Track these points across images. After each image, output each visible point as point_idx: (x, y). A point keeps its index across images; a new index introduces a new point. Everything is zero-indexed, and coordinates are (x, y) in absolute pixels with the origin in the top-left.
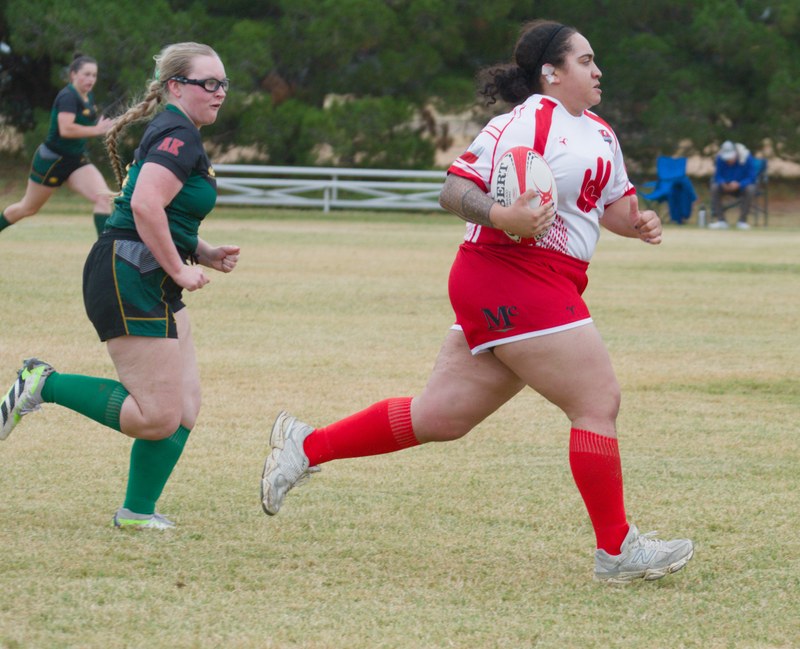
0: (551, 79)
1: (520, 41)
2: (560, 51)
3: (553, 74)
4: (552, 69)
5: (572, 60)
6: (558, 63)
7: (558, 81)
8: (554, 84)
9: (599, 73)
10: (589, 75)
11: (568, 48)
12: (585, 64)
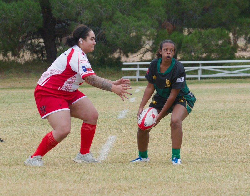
0: (82, 43)
1: (76, 29)
2: (86, 35)
3: (82, 41)
4: (82, 40)
5: (88, 38)
6: (84, 38)
7: (83, 43)
8: (82, 44)
9: (95, 43)
10: (92, 43)
11: (88, 35)
12: (92, 40)
